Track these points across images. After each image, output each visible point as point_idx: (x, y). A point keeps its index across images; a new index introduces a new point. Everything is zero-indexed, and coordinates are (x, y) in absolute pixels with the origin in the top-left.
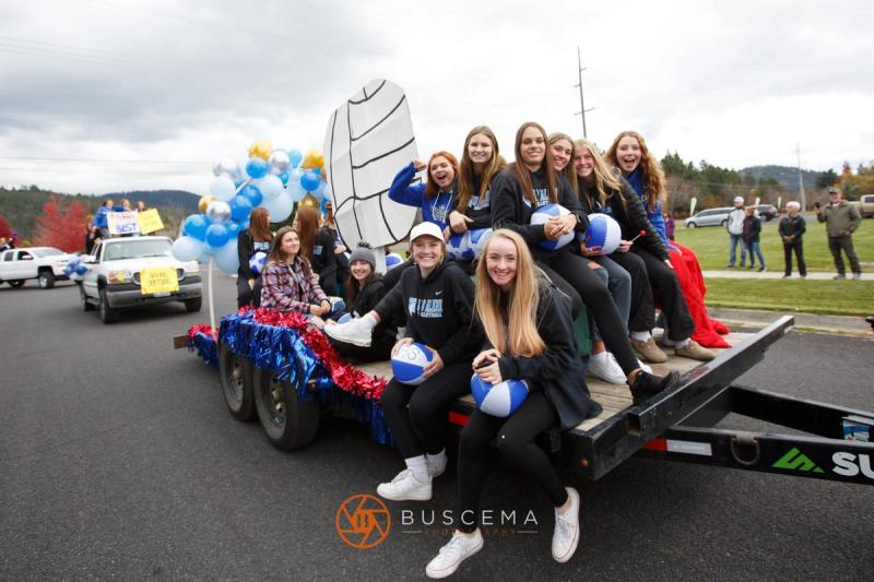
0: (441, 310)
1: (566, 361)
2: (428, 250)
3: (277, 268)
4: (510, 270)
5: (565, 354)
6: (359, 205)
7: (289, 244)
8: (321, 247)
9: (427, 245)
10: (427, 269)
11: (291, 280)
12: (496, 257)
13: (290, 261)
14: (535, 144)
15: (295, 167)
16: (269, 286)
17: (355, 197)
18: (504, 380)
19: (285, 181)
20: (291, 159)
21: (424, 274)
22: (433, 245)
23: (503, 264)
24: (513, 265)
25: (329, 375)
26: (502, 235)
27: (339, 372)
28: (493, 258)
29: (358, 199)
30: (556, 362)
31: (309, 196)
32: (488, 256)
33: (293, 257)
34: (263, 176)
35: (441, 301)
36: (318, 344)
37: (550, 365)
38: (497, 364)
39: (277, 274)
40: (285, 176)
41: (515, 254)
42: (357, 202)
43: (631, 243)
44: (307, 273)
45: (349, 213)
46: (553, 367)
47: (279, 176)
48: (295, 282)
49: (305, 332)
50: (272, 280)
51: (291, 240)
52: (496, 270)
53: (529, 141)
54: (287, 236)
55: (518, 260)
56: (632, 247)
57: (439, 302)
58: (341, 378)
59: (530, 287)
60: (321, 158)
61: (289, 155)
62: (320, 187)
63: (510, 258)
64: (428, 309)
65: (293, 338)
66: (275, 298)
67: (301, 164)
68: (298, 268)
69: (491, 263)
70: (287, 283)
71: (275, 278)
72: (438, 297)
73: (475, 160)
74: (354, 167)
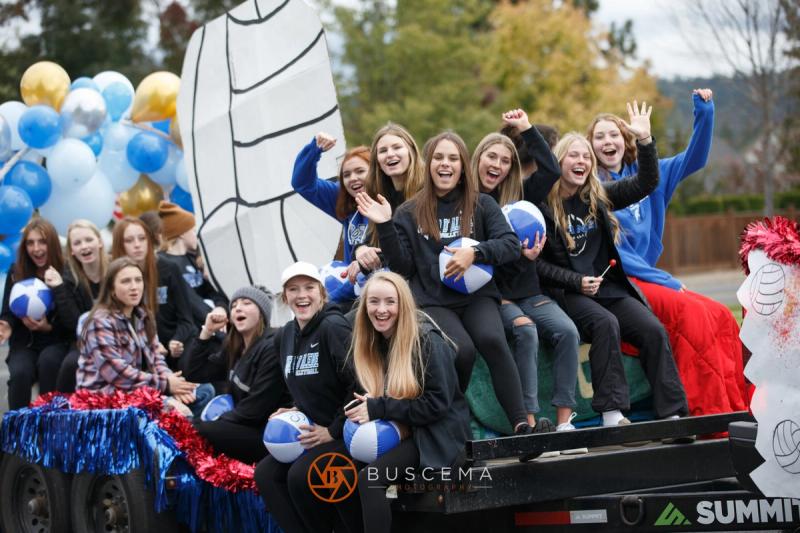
0: (316, 365)
1: (436, 406)
2: (304, 293)
3: (113, 321)
4: (391, 315)
5: (435, 399)
6: (247, 215)
7: (126, 287)
8: (164, 289)
9: (302, 289)
10: (304, 321)
11: (132, 342)
12: (376, 301)
13: (128, 313)
14: (446, 161)
15: (116, 120)
16: (101, 347)
17: (239, 200)
18: (371, 419)
19: (97, 151)
20: (108, 102)
21: (302, 326)
22: (309, 288)
23: (383, 308)
24: (393, 308)
25: (192, 470)
26: (382, 278)
27: (207, 463)
28: (373, 302)
29: (244, 203)
30: (426, 407)
31: (145, 180)
32: (368, 301)
33: (131, 310)
34: (53, 143)
35: (316, 355)
36: (178, 429)
37: (418, 409)
38: (365, 404)
39: (113, 330)
40: (95, 140)
41: (395, 296)
42: (242, 208)
43: (600, 278)
44: (150, 338)
45: (225, 228)
46: (421, 412)
47: (86, 140)
48: (137, 347)
49: (160, 414)
50: (107, 338)
51: (127, 280)
52: (376, 314)
53: (440, 157)
54: (122, 275)
55: (399, 303)
56: (602, 284)
57: (315, 356)
58: (209, 471)
59: (411, 332)
60: (172, 99)
61: (104, 95)
62: (170, 162)
63: (390, 301)
64: (302, 366)
65: (142, 422)
66: (114, 366)
67: (127, 113)
68: (140, 326)
69: (371, 308)
70: (125, 346)
71: (110, 335)
72: (313, 351)
73: (389, 171)
74: (236, 144)
